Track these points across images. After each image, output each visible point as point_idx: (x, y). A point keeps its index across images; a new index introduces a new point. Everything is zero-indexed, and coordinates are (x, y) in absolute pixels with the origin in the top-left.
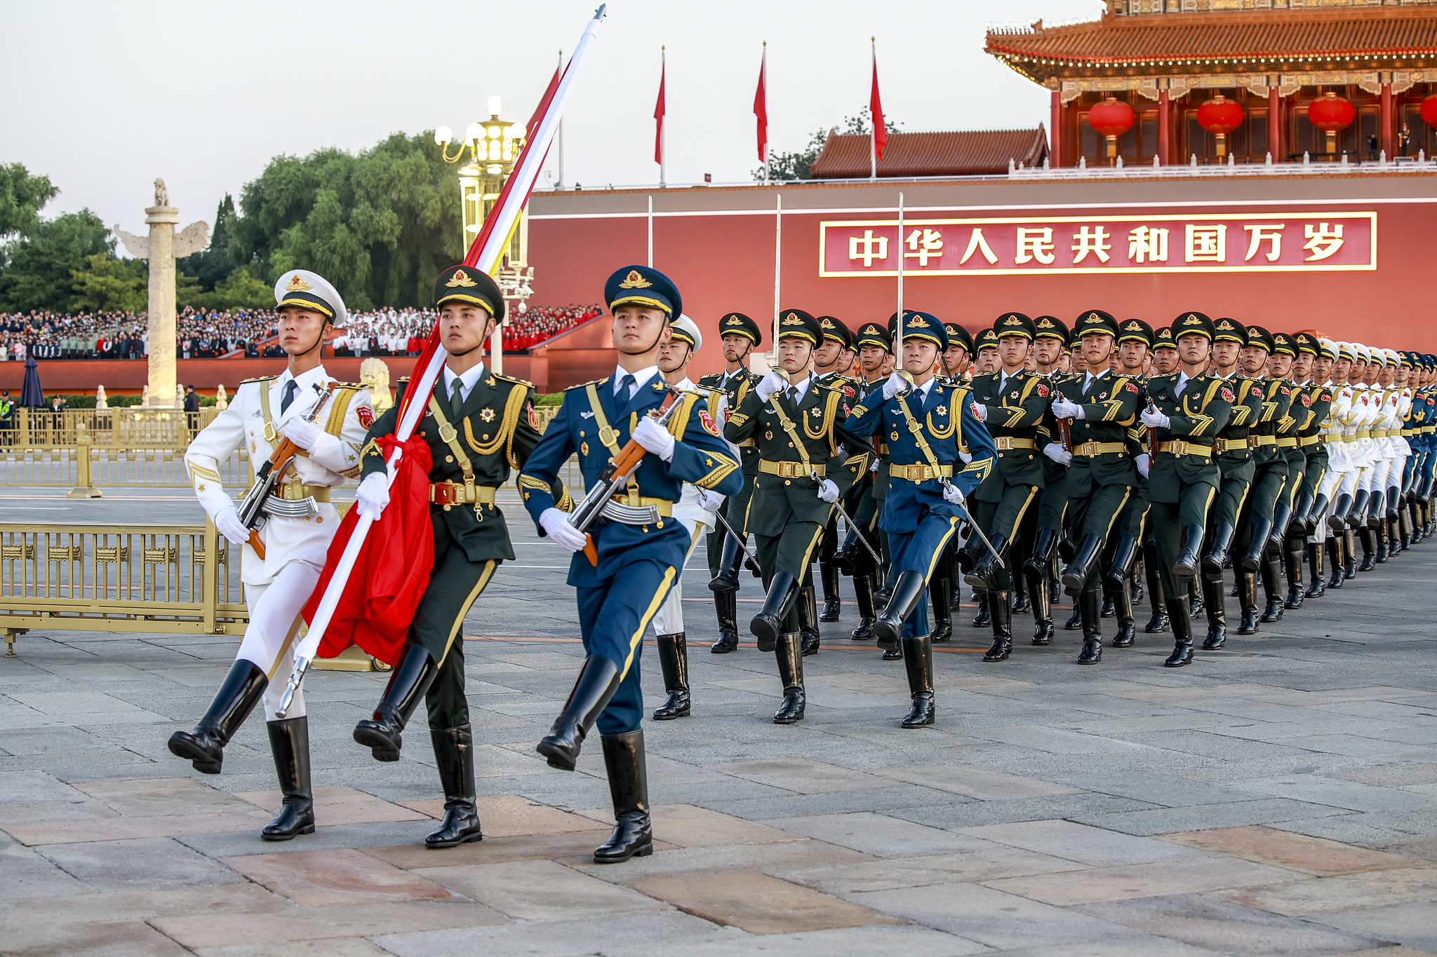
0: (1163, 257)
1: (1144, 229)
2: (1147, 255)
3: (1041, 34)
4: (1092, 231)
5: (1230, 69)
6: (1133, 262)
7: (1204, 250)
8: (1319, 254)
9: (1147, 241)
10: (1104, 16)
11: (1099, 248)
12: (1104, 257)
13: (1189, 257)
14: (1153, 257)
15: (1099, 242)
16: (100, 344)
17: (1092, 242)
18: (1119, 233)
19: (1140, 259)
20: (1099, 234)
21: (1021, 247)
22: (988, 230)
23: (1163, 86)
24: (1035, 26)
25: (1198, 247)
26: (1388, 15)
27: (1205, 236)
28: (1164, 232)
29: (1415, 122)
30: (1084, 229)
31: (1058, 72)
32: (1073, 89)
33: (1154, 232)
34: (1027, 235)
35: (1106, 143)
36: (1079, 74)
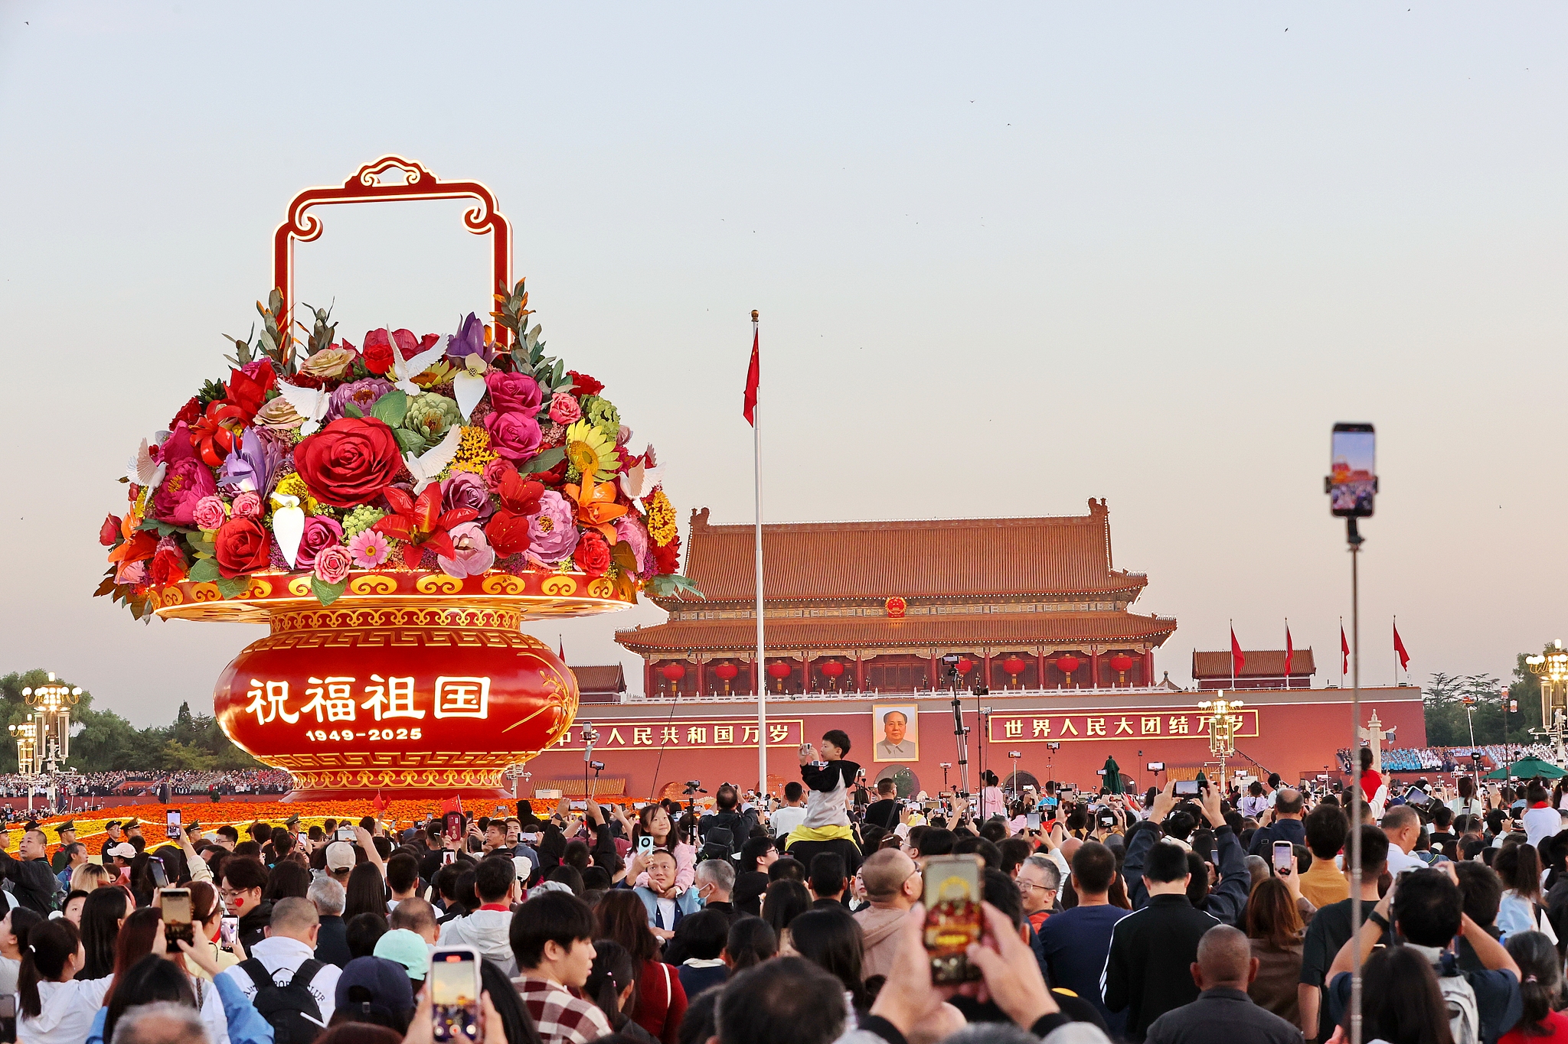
0: (704, 741)
1: (695, 728)
2: (696, 740)
3: (640, 632)
4: (670, 729)
5: (731, 649)
6: (690, 743)
7: (723, 738)
8: (777, 739)
9: (696, 734)
10: (668, 621)
11: (673, 737)
12: (676, 741)
13: (716, 741)
14: (699, 741)
15: (673, 734)
16: (211, 787)
17: (670, 734)
18: (683, 730)
19: (693, 742)
20: (673, 731)
21: (636, 737)
22: (619, 728)
23: (699, 657)
24: (638, 627)
25: (720, 736)
26: (805, 622)
27: (724, 731)
28: (704, 730)
29: (819, 673)
30: (666, 728)
31: (648, 650)
32: (655, 658)
33: (699, 730)
34: (639, 731)
35: (671, 684)
36: (658, 651)
